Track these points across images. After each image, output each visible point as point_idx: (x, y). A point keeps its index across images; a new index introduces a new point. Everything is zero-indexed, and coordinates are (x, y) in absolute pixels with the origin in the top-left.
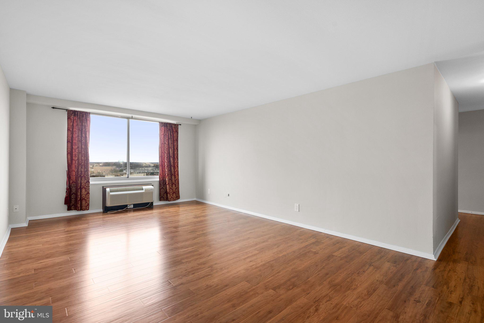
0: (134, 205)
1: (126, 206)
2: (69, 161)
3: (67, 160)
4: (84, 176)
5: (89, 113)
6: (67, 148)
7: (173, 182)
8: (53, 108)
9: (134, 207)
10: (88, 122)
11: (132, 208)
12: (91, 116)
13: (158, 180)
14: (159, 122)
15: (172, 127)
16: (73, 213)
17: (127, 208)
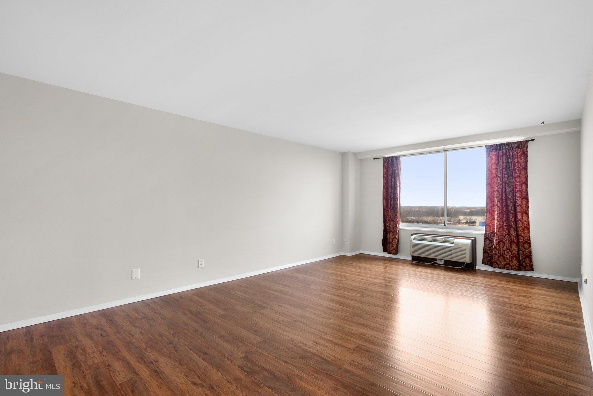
0: (445, 261)
1: (435, 260)
2: (385, 206)
3: (383, 204)
4: (392, 220)
5: (400, 156)
6: (383, 193)
7: (513, 240)
8: (374, 159)
9: (444, 264)
10: (399, 165)
11: (442, 265)
12: (401, 159)
13: (484, 232)
14: (486, 146)
15: (512, 147)
16: (386, 255)
17: (436, 263)
